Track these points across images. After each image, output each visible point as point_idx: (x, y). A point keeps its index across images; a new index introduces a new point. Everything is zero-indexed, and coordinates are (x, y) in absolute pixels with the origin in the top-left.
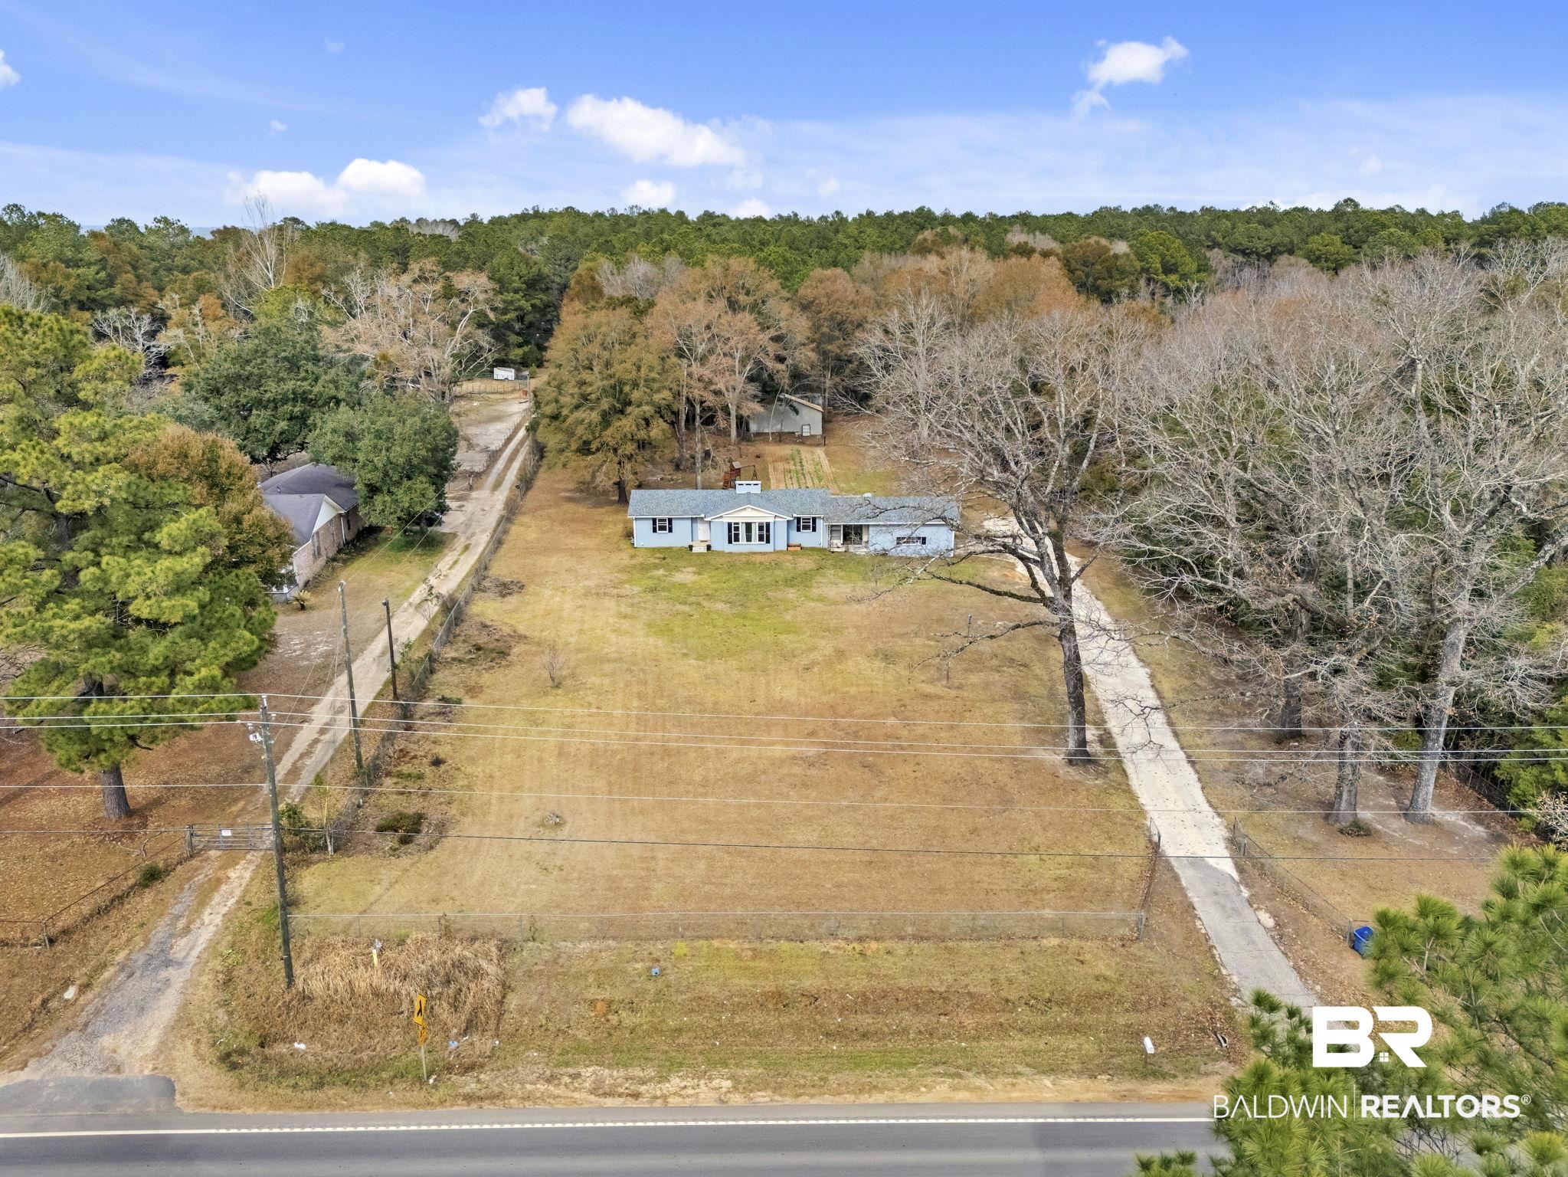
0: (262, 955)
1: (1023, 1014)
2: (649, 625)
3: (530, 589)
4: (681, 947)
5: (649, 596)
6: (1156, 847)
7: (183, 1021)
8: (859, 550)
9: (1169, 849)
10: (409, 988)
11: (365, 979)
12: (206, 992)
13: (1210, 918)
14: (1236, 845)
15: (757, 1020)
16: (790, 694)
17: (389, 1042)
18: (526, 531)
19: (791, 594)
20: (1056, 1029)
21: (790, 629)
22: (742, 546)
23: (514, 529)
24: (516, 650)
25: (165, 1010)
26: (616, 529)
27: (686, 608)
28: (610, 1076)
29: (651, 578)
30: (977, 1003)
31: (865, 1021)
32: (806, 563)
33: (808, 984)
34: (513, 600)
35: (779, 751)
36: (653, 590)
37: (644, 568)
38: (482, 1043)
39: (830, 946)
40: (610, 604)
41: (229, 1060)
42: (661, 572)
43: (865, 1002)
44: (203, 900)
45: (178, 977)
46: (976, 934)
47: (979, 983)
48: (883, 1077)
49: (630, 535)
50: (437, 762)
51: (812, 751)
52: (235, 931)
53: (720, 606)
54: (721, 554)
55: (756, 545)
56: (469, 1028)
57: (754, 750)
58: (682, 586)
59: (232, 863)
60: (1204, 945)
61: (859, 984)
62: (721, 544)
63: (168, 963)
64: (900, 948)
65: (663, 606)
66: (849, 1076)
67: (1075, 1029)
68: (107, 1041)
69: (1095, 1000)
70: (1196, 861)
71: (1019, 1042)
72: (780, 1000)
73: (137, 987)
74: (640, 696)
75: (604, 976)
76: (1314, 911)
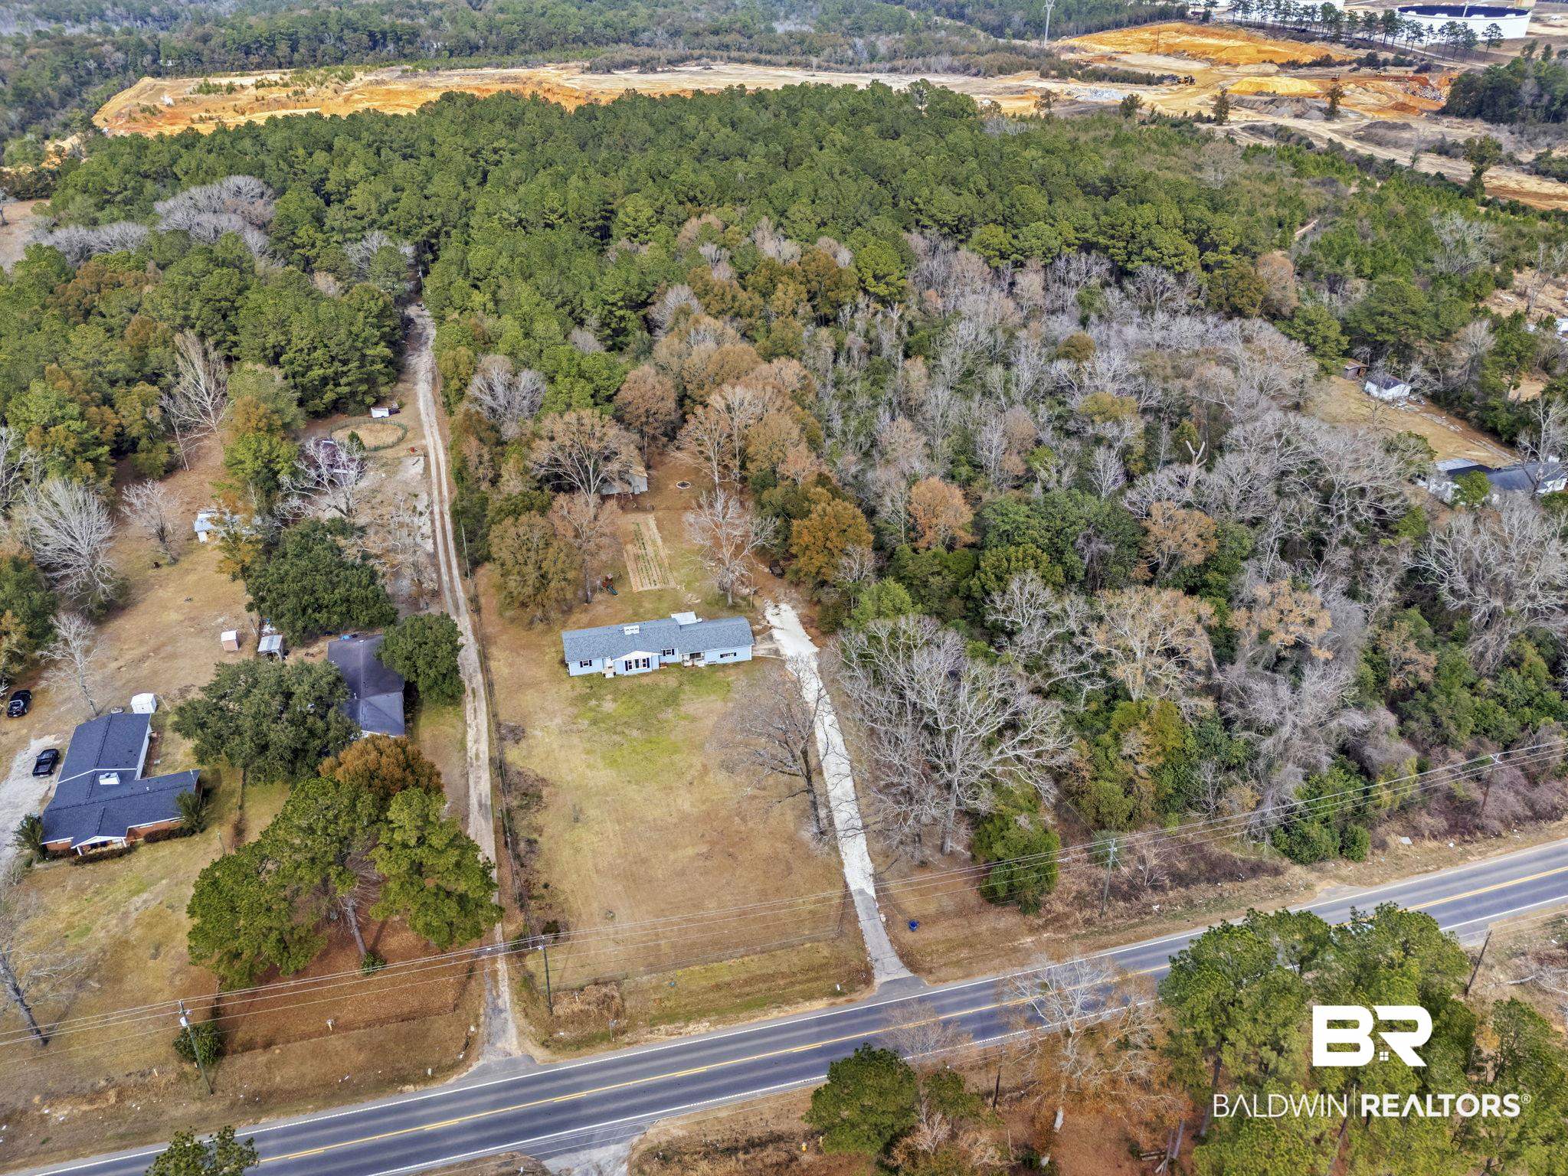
0: (535, 1001)
1: (800, 977)
2: (603, 758)
3: (528, 730)
4: (679, 972)
5: (594, 729)
6: (846, 886)
7: (521, 1033)
8: (701, 664)
9: (853, 887)
10: (592, 1007)
11: (577, 1007)
12: (523, 1022)
13: (864, 923)
14: (877, 878)
15: (711, 996)
16: (687, 807)
17: (591, 1028)
18: (500, 665)
19: (669, 714)
20: (809, 981)
21: (676, 750)
22: (634, 671)
23: (493, 665)
24: (544, 793)
25: (512, 1030)
26: (551, 655)
27: (617, 738)
28: (670, 1027)
29: (591, 709)
30: (783, 975)
31: (747, 989)
32: (672, 682)
33: (728, 979)
34: (523, 744)
35: (691, 851)
36: (594, 722)
37: (584, 699)
38: (624, 1022)
39: (731, 962)
40: (575, 740)
41: (545, 1044)
42: (593, 703)
43: (747, 982)
44: (496, 982)
45: (508, 1015)
46: (781, 947)
47: (784, 968)
48: (756, 1012)
49: (564, 664)
50: (546, 886)
51: (704, 848)
52: (516, 993)
53: (635, 733)
54: (622, 677)
55: (642, 669)
56: (617, 1015)
57: (680, 853)
58: (609, 716)
59: (494, 961)
60: (859, 935)
61: (743, 976)
62: (621, 670)
63: (501, 1011)
64: (755, 958)
65: (605, 738)
66: (745, 1014)
67: (817, 979)
68: (499, 1045)
69: (824, 966)
70: (862, 892)
71: (798, 987)
72: (718, 987)
73: (497, 1023)
74: (619, 822)
75: (656, 989)
76: (901, 911)
